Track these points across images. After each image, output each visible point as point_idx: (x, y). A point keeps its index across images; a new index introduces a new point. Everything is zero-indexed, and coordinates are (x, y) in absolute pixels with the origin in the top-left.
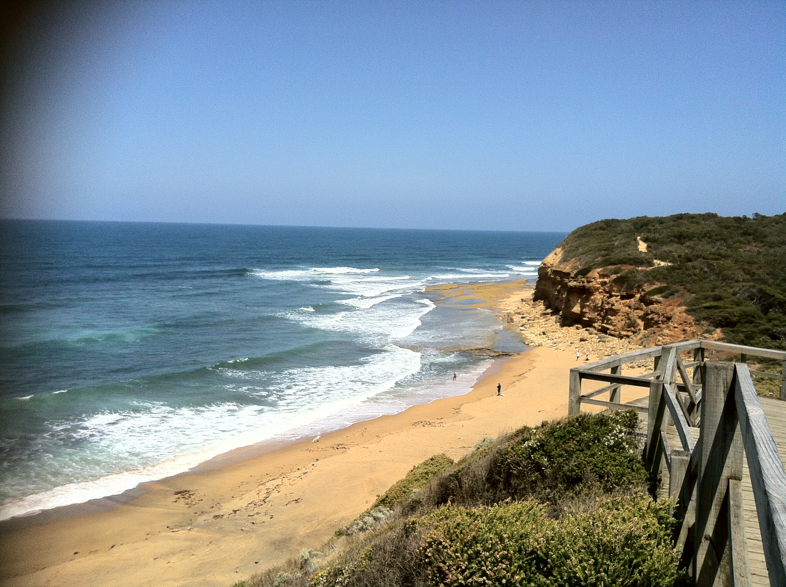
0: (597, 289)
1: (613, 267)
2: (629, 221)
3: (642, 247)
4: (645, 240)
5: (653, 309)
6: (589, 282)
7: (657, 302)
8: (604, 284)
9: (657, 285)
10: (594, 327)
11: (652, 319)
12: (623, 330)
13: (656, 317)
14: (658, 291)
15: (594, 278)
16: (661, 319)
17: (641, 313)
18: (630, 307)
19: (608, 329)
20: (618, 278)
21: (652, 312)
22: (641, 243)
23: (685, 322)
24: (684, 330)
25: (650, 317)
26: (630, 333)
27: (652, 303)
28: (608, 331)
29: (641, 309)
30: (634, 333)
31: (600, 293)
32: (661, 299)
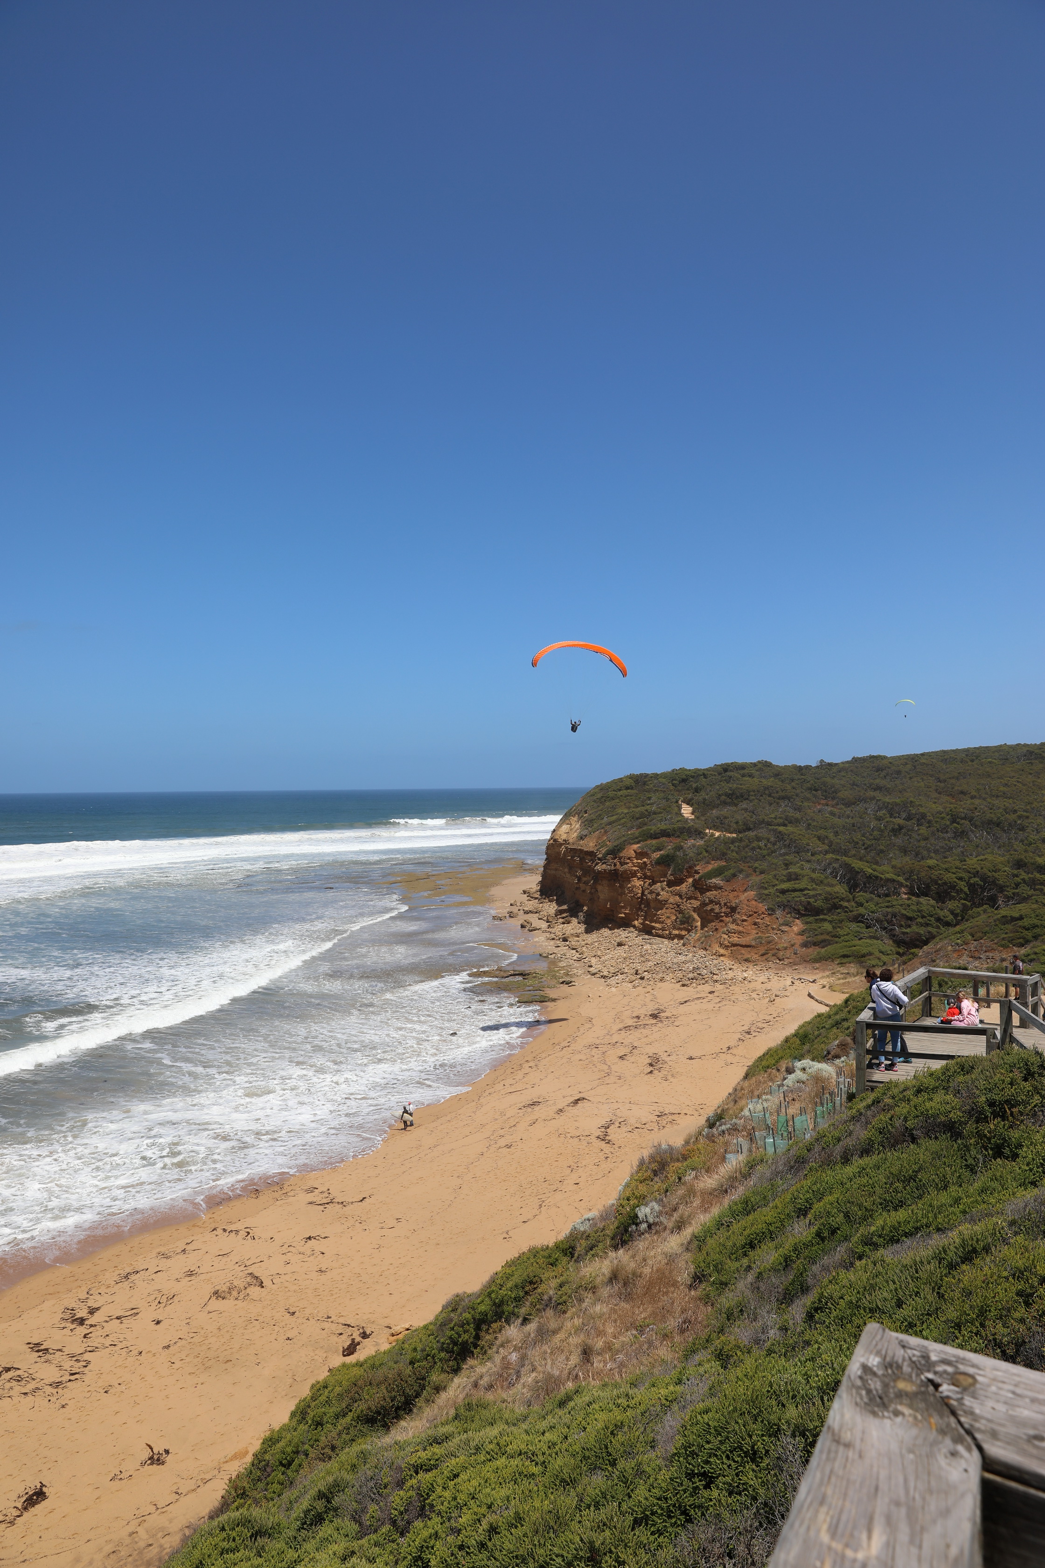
0: (634, 874)
1: (654, 842)
2: (664, 775)
3: (687, 811)
4: (688, 803)
5: (712, 897)
6: (622, 864)
7: (717, 888)
8: (643, 866)
9: (714, 865)
10: (634, 927)
11: (712, 910)
12: (674, 928)
13: (717, 909)
14: (718, 872)
15: (629, 859)
16: (723, 910)
17: (696, 903)
18: (681, 896)
19: (654, 928)
20: (662, 857)
21: (711, 902)
22: (684, 806)
23: (755, 913)
24: (755, 924)
25: (709, 908)
26: (683, 933)
27: (709, 889)
28: (653, 931)
29: (696, 899)
30: (689, 931)
31: (639, 879)
32: (721, 883)
